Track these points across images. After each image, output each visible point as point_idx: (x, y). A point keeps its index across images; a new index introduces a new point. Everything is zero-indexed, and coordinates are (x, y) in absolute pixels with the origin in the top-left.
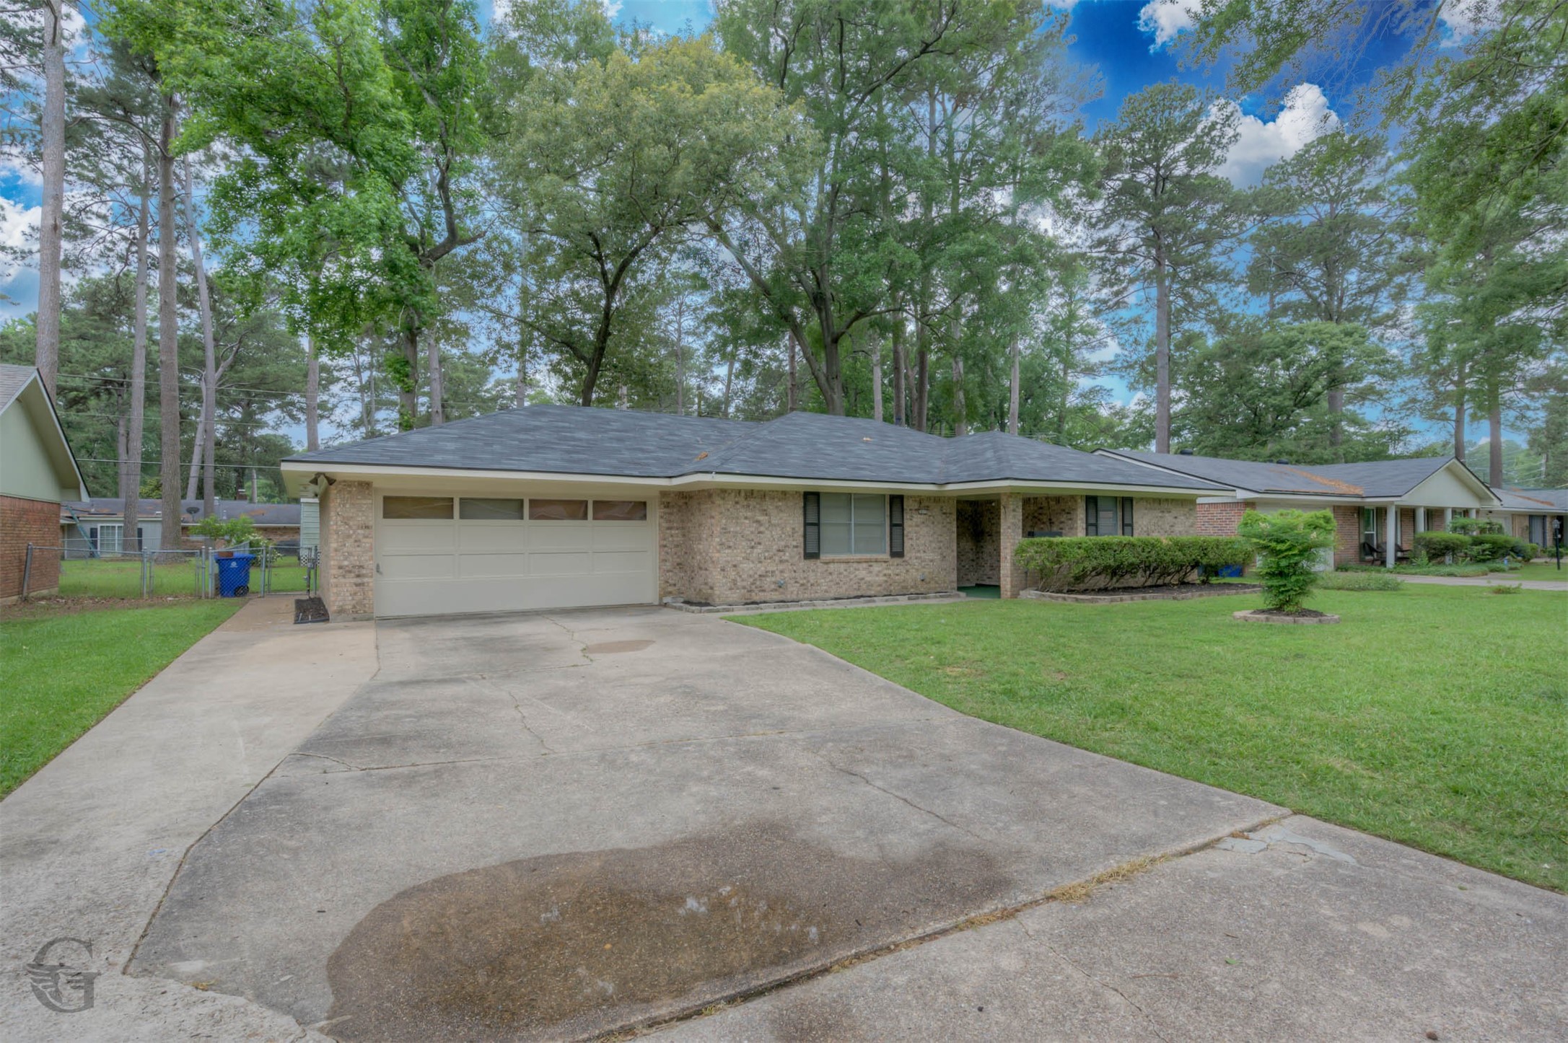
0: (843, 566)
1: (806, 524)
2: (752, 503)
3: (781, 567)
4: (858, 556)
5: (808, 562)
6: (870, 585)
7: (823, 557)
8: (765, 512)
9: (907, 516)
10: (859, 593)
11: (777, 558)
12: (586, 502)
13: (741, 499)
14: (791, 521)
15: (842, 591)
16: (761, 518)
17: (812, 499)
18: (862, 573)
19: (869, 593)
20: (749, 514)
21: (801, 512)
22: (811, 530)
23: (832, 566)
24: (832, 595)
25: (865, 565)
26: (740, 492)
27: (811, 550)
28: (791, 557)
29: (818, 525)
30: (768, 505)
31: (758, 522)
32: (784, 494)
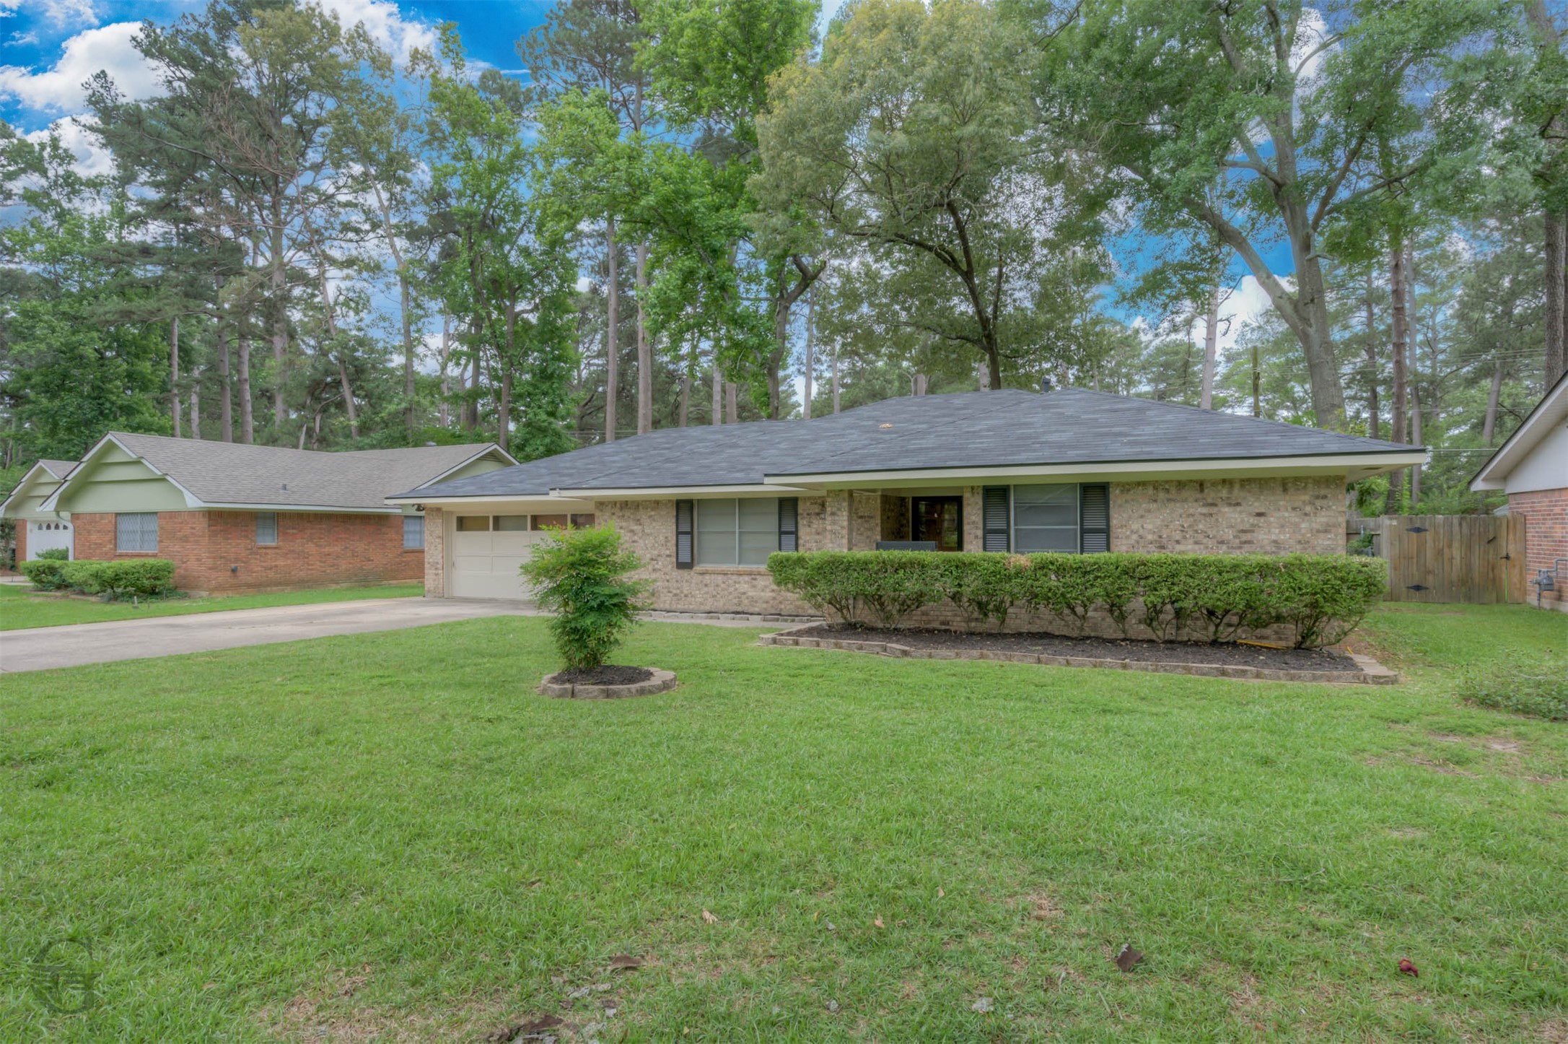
0: (720, 578)
1: (678, 533)
2: (627, 513)
3: (654, 576)
4: (742, 567)
5: (681, 571)
6: (753, 601)
7: (697, 568)
8: (638, 522)
9: (802, 522)
10: (739, 609)
11: (650, 568)
13: (617, 510)
14: (666, 528)
15: (720, 604)
16: (635, 528)
17: (685, 507)
18: (744, 587)
19: (751, 610)
20: (624, 524)
21: (674, 520)
22: (685, 540)
23: (707, 577)
24: (708, 608)
25: (747, 578)
26: (615, 503)
27: (685, 557)
28: (664, 566)
29: (691, 533)
30: (643, 515)
31: (632, 531)
32: (656, 504)
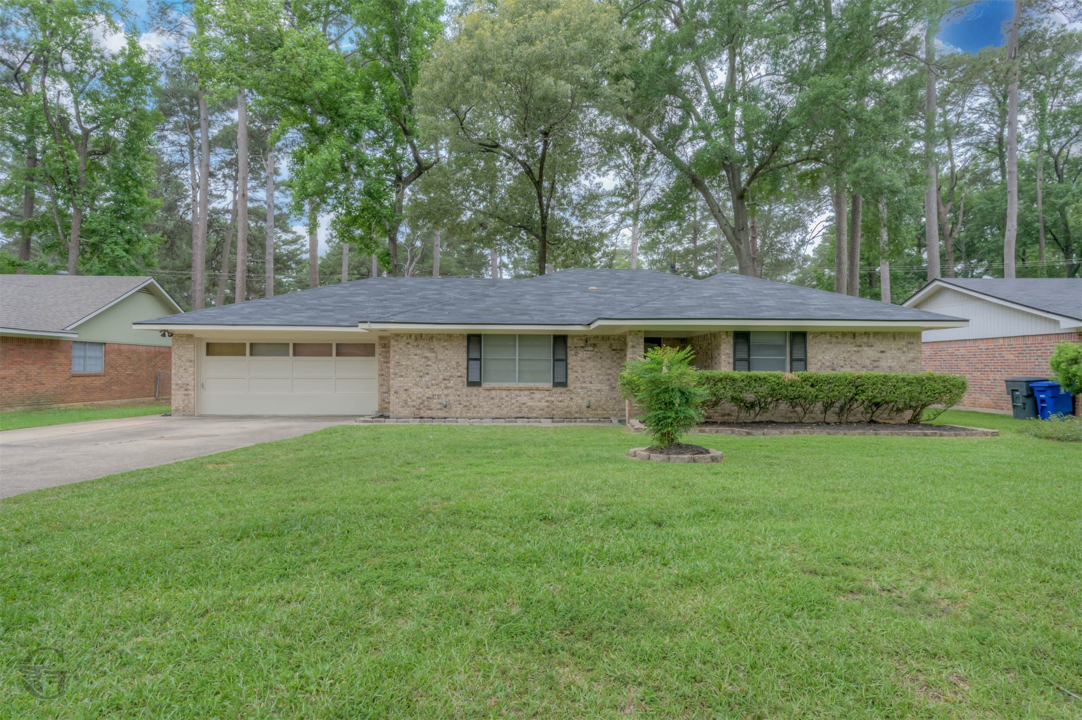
0: (504, 393)
1: (469, 359)
2: (422, 343)
3: (446, 392)
4: (521, 385)
5: (471, 389)
6: (531, 409)
7: (485, 385)
8: (432, 350)
9: (571, 353)
10: (520, 415)
11: (443, 385)
12: (331, 345)
13: (412, 341)
14: (458, 356)
15: (504, 412)
16: (429, 355)
17: (474, 340)
18: (524, 399)
19: (530, 415)
20: (418, 352)
21: (465, 349)
22: (474, 365)
23: (493, 392)
24: (494, 415)
25: (526, 393)
26: (410, 335)
27: (474, 378)
28: (456, 384)
29: (480, 359)
30: (436, 345)
31: (426, 357)
32: (449, 337)
